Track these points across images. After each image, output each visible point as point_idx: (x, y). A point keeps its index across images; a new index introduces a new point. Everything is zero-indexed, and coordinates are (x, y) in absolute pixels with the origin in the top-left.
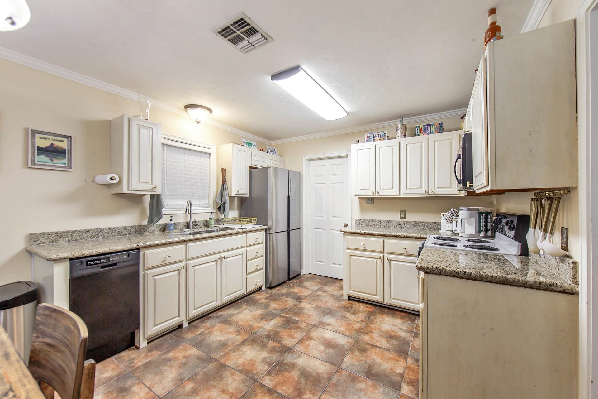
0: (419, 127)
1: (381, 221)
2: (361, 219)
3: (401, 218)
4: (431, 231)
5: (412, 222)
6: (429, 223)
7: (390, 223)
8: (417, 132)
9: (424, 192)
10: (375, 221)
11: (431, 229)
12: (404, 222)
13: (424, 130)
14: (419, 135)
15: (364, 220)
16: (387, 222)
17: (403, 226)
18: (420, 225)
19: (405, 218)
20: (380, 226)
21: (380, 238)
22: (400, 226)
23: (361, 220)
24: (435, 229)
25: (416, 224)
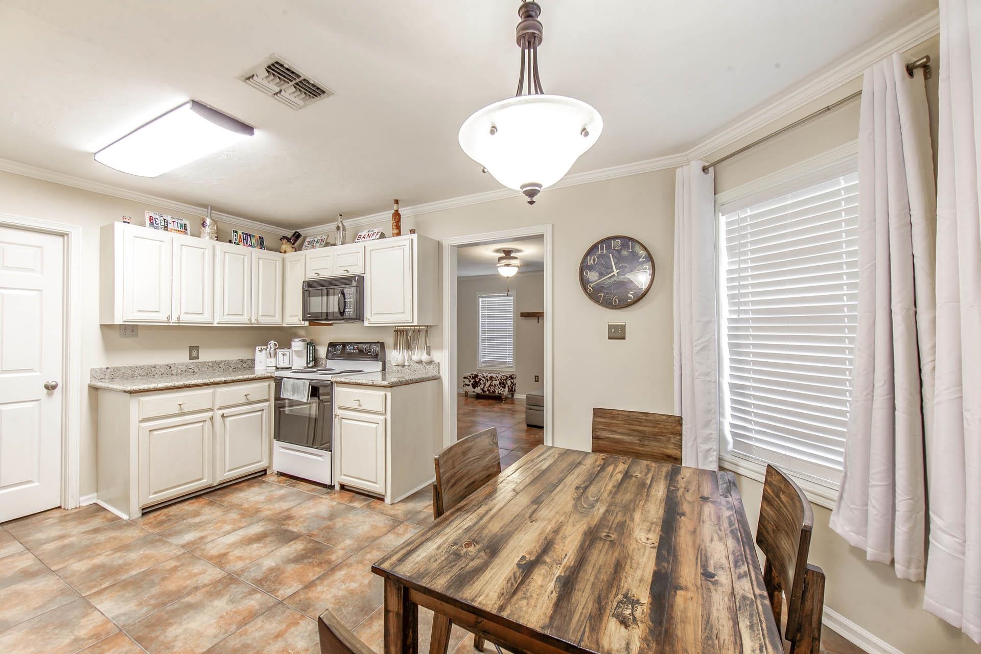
0: (236, 232)
1: (155, 367)
2: (107, 368)
3: (191, 358)
4: (235, 371)
5: (210, 362)
6: (232, 361)
7: (173, 368)
8: (236, 239)
9: (247, 321)
10: (141, 368)
11: (235, 368)
12: (197, 364)
13: (244, 239)
14: (238, 244)
15: (116, 370)
16: (167, 367)
17: (195, 371)
18: (221, 365)
19: (197, 358)
20: (154, 376)
21: (210, 388)
22: (190, 370)
23: (109, 370)
24: (240, 369)
25: (216, 366)
